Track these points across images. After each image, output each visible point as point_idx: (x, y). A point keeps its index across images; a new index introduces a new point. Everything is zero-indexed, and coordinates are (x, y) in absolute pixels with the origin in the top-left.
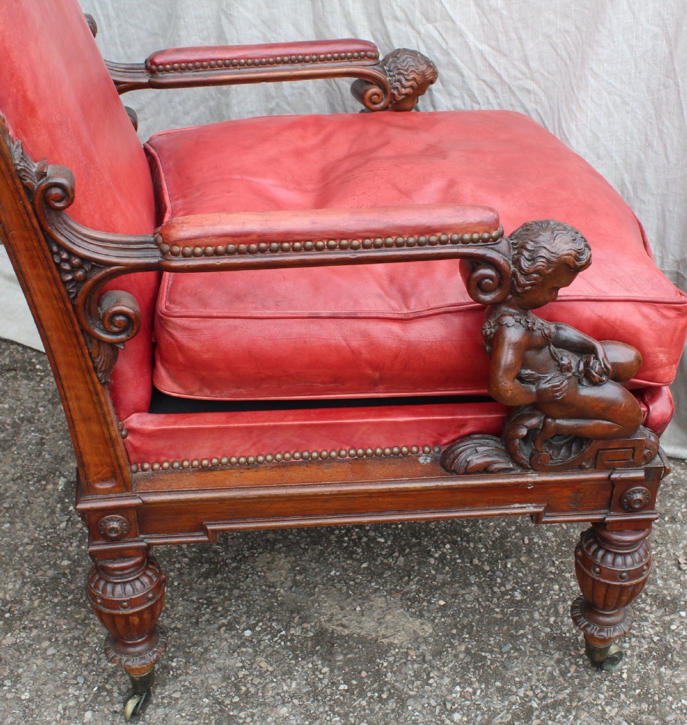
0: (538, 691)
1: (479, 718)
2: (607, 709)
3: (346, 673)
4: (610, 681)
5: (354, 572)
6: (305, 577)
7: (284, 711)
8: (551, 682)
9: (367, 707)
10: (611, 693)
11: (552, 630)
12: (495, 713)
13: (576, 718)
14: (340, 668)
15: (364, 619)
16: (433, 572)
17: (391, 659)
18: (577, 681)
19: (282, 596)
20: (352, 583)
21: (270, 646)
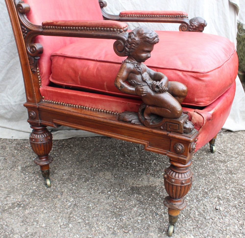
0: (205, 187)
1: (194, 197)
2: (226, 187)
3: (147, 196)
4: (222, 181)
5: (131, 172)
6: (117, 176)
7: (135, 209)
8: (207, 185)
9: (160, 202)
10: (224, 183)
11: (198, 173)
12: (197, 195)
13: (220, 191)
14: (145, 195)
15: (143, 182)
16: (155, 167)
17: (158, 189)
18: (213, 183)
19: (113, 182)
20: (133, 174)
21: (118, 194)
